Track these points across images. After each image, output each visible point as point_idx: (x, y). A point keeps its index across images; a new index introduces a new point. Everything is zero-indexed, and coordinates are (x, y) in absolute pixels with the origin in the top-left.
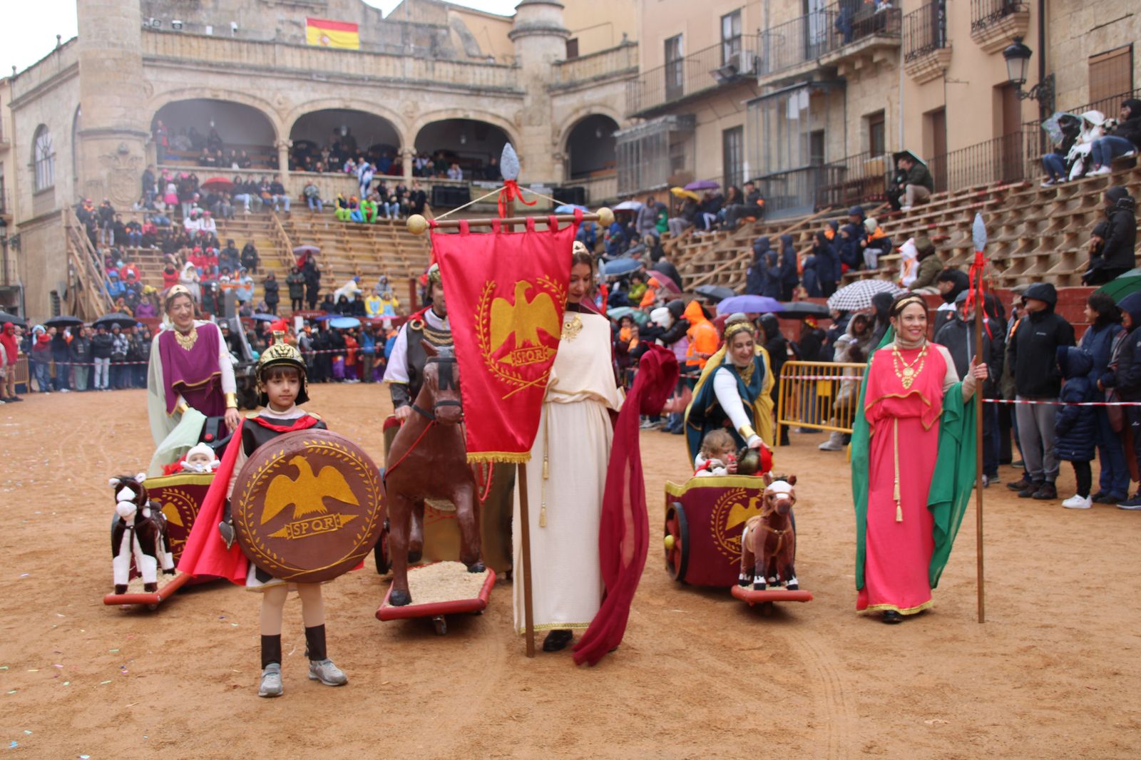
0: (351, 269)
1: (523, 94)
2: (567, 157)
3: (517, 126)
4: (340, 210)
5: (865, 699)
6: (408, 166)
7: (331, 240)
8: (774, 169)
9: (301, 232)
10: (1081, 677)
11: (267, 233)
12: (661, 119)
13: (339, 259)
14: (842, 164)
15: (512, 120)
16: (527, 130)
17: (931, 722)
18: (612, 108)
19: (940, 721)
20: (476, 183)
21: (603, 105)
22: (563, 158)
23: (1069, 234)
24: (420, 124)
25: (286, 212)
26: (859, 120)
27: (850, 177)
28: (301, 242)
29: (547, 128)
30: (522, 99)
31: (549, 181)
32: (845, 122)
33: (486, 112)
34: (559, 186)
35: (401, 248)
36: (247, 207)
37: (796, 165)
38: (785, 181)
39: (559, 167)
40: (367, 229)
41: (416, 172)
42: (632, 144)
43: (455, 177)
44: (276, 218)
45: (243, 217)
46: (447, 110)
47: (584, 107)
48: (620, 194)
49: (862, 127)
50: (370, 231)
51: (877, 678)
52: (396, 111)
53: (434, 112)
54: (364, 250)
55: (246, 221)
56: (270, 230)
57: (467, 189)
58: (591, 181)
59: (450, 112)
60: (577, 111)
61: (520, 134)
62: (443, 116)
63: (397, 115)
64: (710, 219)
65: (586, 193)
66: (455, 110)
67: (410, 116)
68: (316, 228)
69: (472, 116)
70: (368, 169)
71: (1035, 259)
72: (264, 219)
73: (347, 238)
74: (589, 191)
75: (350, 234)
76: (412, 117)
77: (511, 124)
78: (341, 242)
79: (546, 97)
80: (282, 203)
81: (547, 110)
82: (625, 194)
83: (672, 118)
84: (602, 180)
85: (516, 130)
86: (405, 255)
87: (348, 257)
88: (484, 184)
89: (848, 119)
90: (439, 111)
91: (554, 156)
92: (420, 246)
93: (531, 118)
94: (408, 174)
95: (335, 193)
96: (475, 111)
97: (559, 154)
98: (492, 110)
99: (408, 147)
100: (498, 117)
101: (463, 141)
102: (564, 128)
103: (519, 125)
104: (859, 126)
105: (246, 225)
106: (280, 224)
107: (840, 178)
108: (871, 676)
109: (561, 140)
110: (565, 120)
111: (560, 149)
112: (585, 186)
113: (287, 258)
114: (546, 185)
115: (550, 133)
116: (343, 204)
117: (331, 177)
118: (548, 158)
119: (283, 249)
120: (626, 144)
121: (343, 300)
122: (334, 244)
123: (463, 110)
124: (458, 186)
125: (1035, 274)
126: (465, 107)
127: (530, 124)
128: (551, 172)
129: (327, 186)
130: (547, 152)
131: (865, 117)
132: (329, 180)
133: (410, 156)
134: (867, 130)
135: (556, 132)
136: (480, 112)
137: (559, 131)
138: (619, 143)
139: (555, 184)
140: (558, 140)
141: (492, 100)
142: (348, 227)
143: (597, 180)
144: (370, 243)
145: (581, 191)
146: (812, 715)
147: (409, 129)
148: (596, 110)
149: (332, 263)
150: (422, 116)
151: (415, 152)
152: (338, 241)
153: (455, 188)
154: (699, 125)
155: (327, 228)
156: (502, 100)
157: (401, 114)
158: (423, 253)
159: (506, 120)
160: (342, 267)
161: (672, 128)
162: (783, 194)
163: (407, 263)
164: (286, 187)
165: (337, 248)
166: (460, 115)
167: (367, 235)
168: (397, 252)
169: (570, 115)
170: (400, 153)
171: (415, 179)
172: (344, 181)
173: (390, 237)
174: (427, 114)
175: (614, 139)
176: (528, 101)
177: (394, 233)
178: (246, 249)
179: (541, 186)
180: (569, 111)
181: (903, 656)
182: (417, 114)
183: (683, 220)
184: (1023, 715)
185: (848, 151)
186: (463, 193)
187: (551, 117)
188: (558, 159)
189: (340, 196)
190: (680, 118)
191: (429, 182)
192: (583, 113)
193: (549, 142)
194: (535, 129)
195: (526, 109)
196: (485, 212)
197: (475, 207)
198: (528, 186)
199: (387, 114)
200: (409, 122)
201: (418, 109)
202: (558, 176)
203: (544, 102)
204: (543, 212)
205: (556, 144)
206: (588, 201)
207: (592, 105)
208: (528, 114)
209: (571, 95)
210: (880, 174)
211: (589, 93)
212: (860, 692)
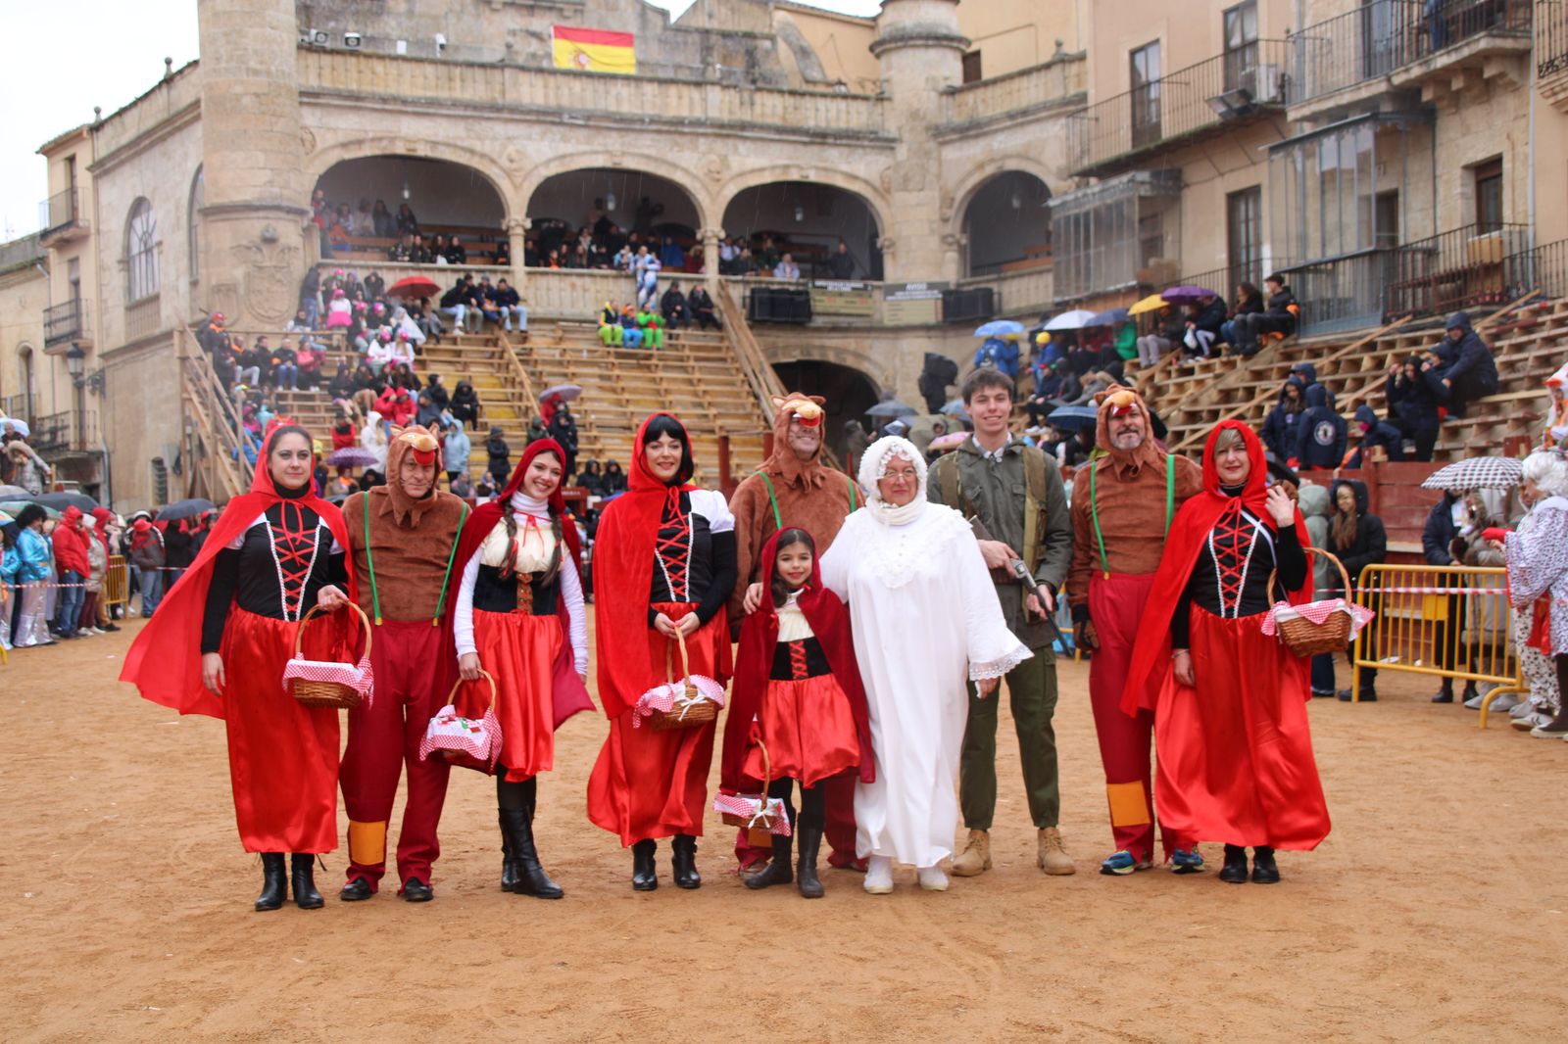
0: (624, 422)
1: (893, 140)
2: (964, 241)
3: (885, 192)
4: (607, 327)
6: (711, 256)
7: (592, 376)
8: (1314, 255)
9: (545, 362)
11: (492, 365)
12: (1125, 178)
13: (604, 406)
14: (1430, 244)
15: (877, 183)
16: (899, 197)
18: (1038, 162)
20: (819, 283)
21: (1020, 156)
22: (958, 243)
24: (731, 190)
25: (522, 331)
26: (1458, 172)
27: (1442, 266)
28: (545, 379)
29: (933, 195)
30: (892, 149)
31: (936, 279)
32: (1435, 177)
33: (835, 171)
34: (952, 287)
35: (702, 387)
36: (460, 323)
37: (1352, 248)
38: (1333, 274)
39: (952, 256)
40: (649, 357)
41: (725, 267)
42: (1077, 218)
43: (786, 275)
44: (505, 341)
45: (454, 341)
46: (774, 168)
47: (992, 160)
48: (1058, 299)
49: (1463, 185)
50: (654, 362)
52: (692, 169)
53: (753, 171)
54: (644, 392)
55: (459, 347)
56: (495, 361)
57: (807, 293)
58: (1005, 279)
59: (778, 171)
60: (981, 166)
61: (889, 206)
62: (767, 178)
63: (695, 177)
64: (1207, 339)
65: (996, 297)
66: (786, 167)
67: (715, 178)
68: (568, 357)
69: (813, 177)
72: (487, 342)
73: (617, 372)
74: (1000, 294)
75: (621, 366)
76: (718, 180)
77: (875, 189)
78: (609, 378)
79: (932, 145)
80: (515, 317)
81: (933, 167)
82: (1067, 298)
83: (1144, 176)
84: (1021, 276)
85: (883, 197)
86: (708, 399)
87: (619, 403)
89: (1438, 173)
90: (762, 170)
91: (944, 239)
92: (732, 384)
93: (906, 179)
94: (711, 270)
95: (597, 301)
96: (817, 168)
97: (952, 236)
98: (844, 167)
99: (712, 226)
100: (855, 178)
101: (799, 217)
102: (960, 194)
103: (888, 191)
104: (1458, 182)
105: (458, 353)
106: (512, 351)
107: (1425, 269)
109: (956, 215)
110: (962, 181)
111: (954, 227)
112: (995, 287)
113: (523, 404)
114: (931, 286)
115: (938, 204)
116: (610, 319)
117: (592, 276)
118: (934, 243)
119: (517, 390)
120: (1067, 218)
121: (614, 469)
122: (596, 381)
123: (800, 168)
124: (792, 288)
126: (801, 162)
127: (905, 189)
128: (940, 265)
129: (585, 290)
130: (932, 232)
131: (1466, 168)
132: (588, 280)
133: (715, 241)
134: (1471, 190)
135: (947, 200)
136: (825, 169)
137: (953, 199)
138: (1055, 217)
139: (947, 284)
140: (951, 213)
141: (846, 151)
142: (619, 355)
143: (1013, 277)
144: (653, 380)
145: (989, 293)
147: (713, 199)
148: (1012, 165)
149: (594, 412)
150: (732, 179)
151: (723, 235)
152: (601, 377)
153: (787, 291)
154: (1187, 186)
155: (585, 356)
156: (860, 151)
157: (700, 174)
158: (737, 395)
159: (866, 182)
160: (609, 419)
161: (1144, 191)
162: (1330, 295)
163: (713, 411)
164: (521, 293)
165: (601, 388)
166: (794, 176)
167: (648, 367)
168: (695, 394)
169: (970, 174)
170: (699, 236)
171: (723, 277)
172: (611, 281)
173: (684, 369)
174: (741, 175)
175: (1049, 210)
176: (902, 152)
177: (692, 363)
178: (459, 389)
179: (925, 286)
180: (969, 166)
182: (726, 175)
183: (1163, 341)
185: (1439, 223)
186: (802, 298)
187: (939, 176)
188: (950, 244)
189: (607, 305)
190: (1155, 175)
191: (746, 283)
192: (990, 170)
193: (936, 217)
194: (912, 197)
195: (898, 165)
196: (834, 329)
197: (819, 321)
198: (902, 287)
199: (678, 177)
200: (713, 188)
201: (728, 167)
202: (951, 271)
203: (927, 153)
204: (926, 328)
205: (945, 220)
206: (1000, 310)
207: (1007, 157)
208: (902, 172)
209: (972, 142)
210: (1497, 260)
211: (1001, 137)
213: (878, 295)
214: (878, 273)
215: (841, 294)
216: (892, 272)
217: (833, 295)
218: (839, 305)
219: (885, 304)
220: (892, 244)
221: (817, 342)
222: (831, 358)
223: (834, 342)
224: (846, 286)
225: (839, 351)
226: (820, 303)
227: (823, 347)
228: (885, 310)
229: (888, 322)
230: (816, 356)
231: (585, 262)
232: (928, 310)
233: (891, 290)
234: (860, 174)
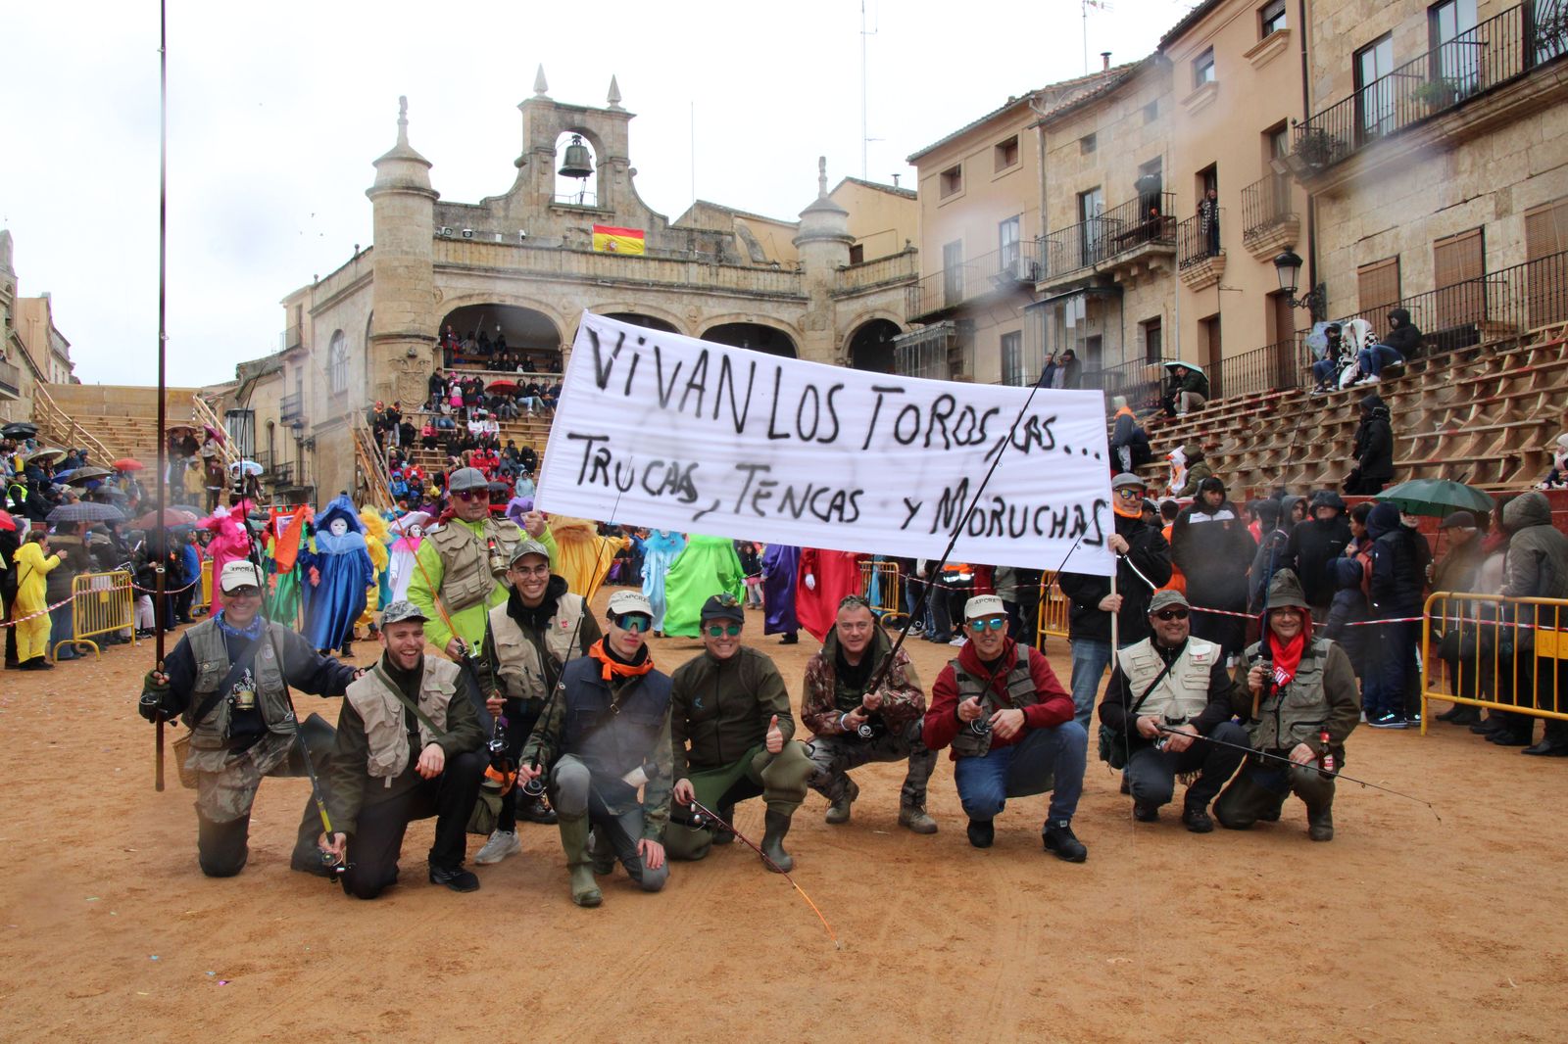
1: (806, 299)
2: (849, 362)
3: (801, 330)
5: (1050, 933)
10: (1286, 910)
12: (939, 324)
15: (796, 325)
16: (809, 334)
17: (1113, 961)
18: (896, 314)
19: (1123, 960)
21: (886, 310)
22: (845, 363)
23: (1337, 443)
24: (703, 328)
26: (1136, 326)
29: (830, 333)
30: (805, 304)
32: (1123, 328)
33: (769, 317)
36: (530, 409)
42: (910, 347)
45: (526, 420)
46: (730, 315)
47: (867, 312)
49: (1139, 334)
51: (1070, 911)
52: (679, 314)
53: (717, 316)
59: (733, 317)
60: (860, 316)
61: (803, 339)
62: (726, 321)
63: (680, 320)
66: (739, 314)
67: (693, 320)
69: (755, 320)
71: (1304, 467)
72: (547, 420)
76: (695, 322)
77: (794, 329)
79: (830, 302)
81: (831, 316)
83: (950, 323)
85: (799, 334)
89: (1125, 325)
90: (723, 315)
91: (836, 360)
93: (814, 323)
96: (758, 315)
97: (841, 358)
98: (775, 315)
100: (782, 321)
102: (847, 333)
103: (802, 330)
104: (1136, 332)
105: (528, 428)
107: (1118, 384)
108: (1064, 908)
109: (844, 346)
110: (849, 325)
111: (843, 353)
115: (833, 339)
120: (905, 349)
123: (747, 314)
125: (1302, 482)
126: (748, 311)
127: (813, 329)
130: (830, 356)
131: (1141, 323)
134: (1143, 337)
135: (839, 337)
136: (763, 316)
137: (842, 336)
138: (898, 348)
140: (842, 344)
141: (776, 304)
146: (988, 951)
147: (692, 333)
148: (879, 315)
150: (704, 321)
154: (977, 329)
156: (785, 305)
157: (684, 318)
159: (789, 324)
161: (950, 333)
166: (743, 320)
169: (853, 321)
174: (709, 319)
175: (894, 343)
176: (811, 306)
180: (853, 316)
181: (1104, 886)
182: (700, 319)
184: (1213, 953)
185: (1125, 357)
187: (834, 322)
190: (956, 323)
192: (866, 318)
193: (832, 347)
194: (818, 334)
195: (809, 313)
199: (670, 319)
200: (692, 326)
201: (702, 314)
203: (827, 307)
205: (838, 349)
207: (875, 310)
208: (811, 319)
209: (855, 301)
210: (1157, 380)
211: (872, 298)
212: (1047, 926)
234: (785, 319)
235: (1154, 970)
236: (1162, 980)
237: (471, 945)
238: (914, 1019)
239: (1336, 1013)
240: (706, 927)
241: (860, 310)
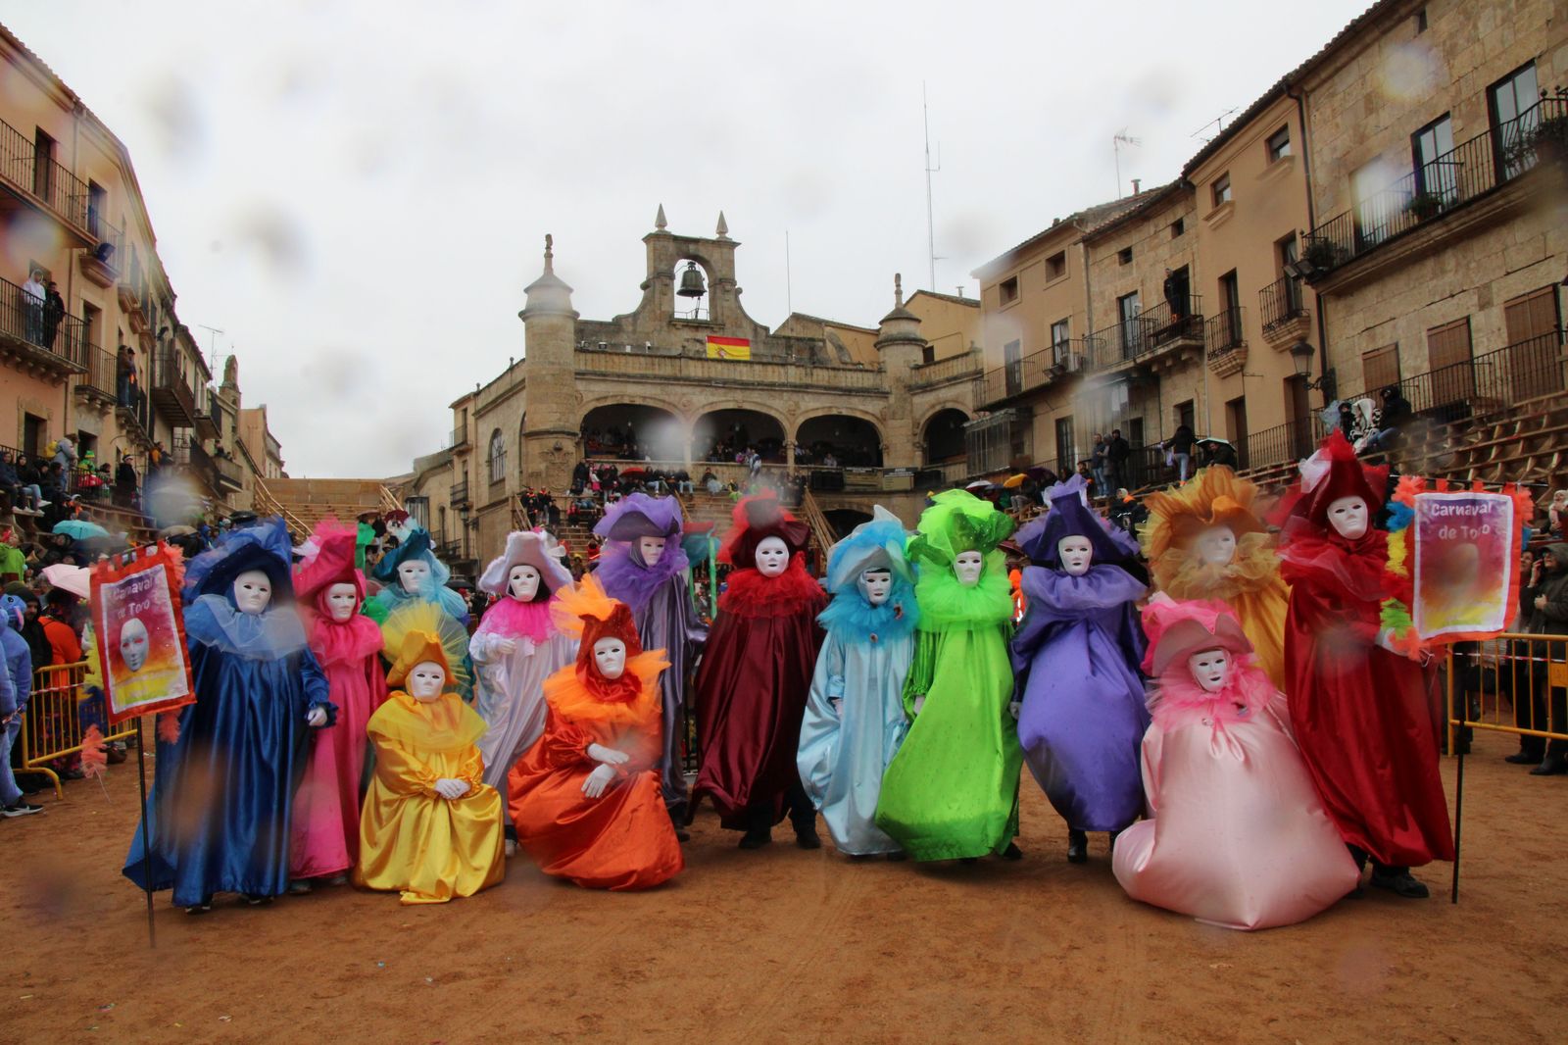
1: (887, 393)
2: (925, 445)
3: (883, 420)
4: (734, 493)
5: (1155, 942)
6: (791, 455)
12: (1003, 412)
14: (1157, 448)
15: (879, 416)
16: (891, 423)
17: (1215, 966)
18: (963, 404)
19: (1225, 965)
20: (848, 468)
21: (954, 401)
22: (922, 446)
24: (801, 420)
25: (691, 495)
26: (1171, 409)
29: (908, 421)
30: (887, 397)
31: (910, 466)
32: (1160, 411)
33: (857, 409)
34: (919, 470)
39: (919, 453)
41: (798, 460)
42: (979, 432)
43: (831, 464)
46: (823, 408)
47: (939, 403)
48: (970, 476)
49: (1174, 415)
52: (780, 409)
53: (813, 410)
57: (841, 474)
58: (947, 466)
59: (825, 410)
60: (933, 406)
61: (885, 427)
62: (820, 413)
63: (782, 413)
65: (942, 475)
66: (830, 408)
67: (792, 413)
69: (845, 412)
70: (757, 459)
74: (944, 473)
76: (794, 415)
77: (878, 418)
79: (908, 395)
80: (686, 488)
81: (908, 407)
82: (974, 475)
83: (1012, 411)
84: (955, 464)
85: (883, 423)
88: (855, 470)
89: (1162, 409)
90: (817, 409)
91: (914, 444)
93: (894, 413)
94: (791, 462)
96: (847, 408)
97: (918, 443)
98: (861, 407)
99: (791, 438)
100: (867, 413)
101: (837, 433)
102: (922, 422)
103: (885, 419)
104: (1172, 414)
109: (920, 432)
110: (924, 414)
111: (919, 439)
112: (941, 470)
114: (908, 470)
115: (911, 427)
116: (736, 488)
118: (909, 447)
120: (974, 433)
123: (837, 408)
126: (838, 405)
127: (894, 419)
128: (912, 458)
130: (908, 441)
131: (1176, 406)
132: (725, 468)
133: (792, 446)
134: (1178, 418)
135: (916, 424)
136: (852, 409)
137: (919, 424)
138: (971, 431)
139: (916, 468)
140: (918, 431)
141: (862, 399)
143: (950, 464)
145: (938, 473)
146: (1103, 959)
147: (791, 424)
148: (949, 405)
150: (801, 414)
151: (796, 443)
154: (1036, 416)
156: (869, 399)
157: (785, 412)
159: (873, 415)
161: (1013, 418)
164: (690, 475)
166: (834, 412)
169: (928, 410)
170: (784, 443)
171: (797, 466)
172: (736, 468)
174: (807, 411)
175: (964, 429)
176: (892, 399)
179: (904, 469)
180: (927, 406)
182: (798, 412)
183: (1024, 497)
186: (839, 476)
187: (912, 411)
188: (917, 447)
189: (734, 480)
190: (1019, 410)
191: (809, 468)
192: (938, 408)
193: (910, 433)
194: (897, 423)
195: (890, 406)
196: (856, 493)
197: (848, 489)
198: (893, 470)
199: (773, 413)
200: (792, 419)
201: (799, 408)
202: (918, 462)
203: (905, 400)
204: (905, 492)
205: (915, 435)
206: (945, 482)
207: (945, 402)
208: (892, 410)
209: (928, 394)
211: (943, 391)
212: (1151, 935)
213: (880, 474)
214: (880, 463)
215: (860, 474)
216: (887, 463)
217: (856, 475)
218: (859, 480)
219: (884, 480)
220: (887, 448)
221: (847, 500)
222: (855, 508)
223: (856, 499)
224: (863, 470)
225: (859, 505)
226: (849, 479)
227: (850, 503)
228: (885, 483)
229: (885, 489)
230: (847, 507)
231: (723, 458)
232: (905, 481)
233: (887, 472)
234: (870, 411)
235: (1252, 974)
236: (1261, 983)
237: (648, 956)
238: (1046, 1022)
239: (1423, 1012)
240: (852, 939)
241: (933, 401)
